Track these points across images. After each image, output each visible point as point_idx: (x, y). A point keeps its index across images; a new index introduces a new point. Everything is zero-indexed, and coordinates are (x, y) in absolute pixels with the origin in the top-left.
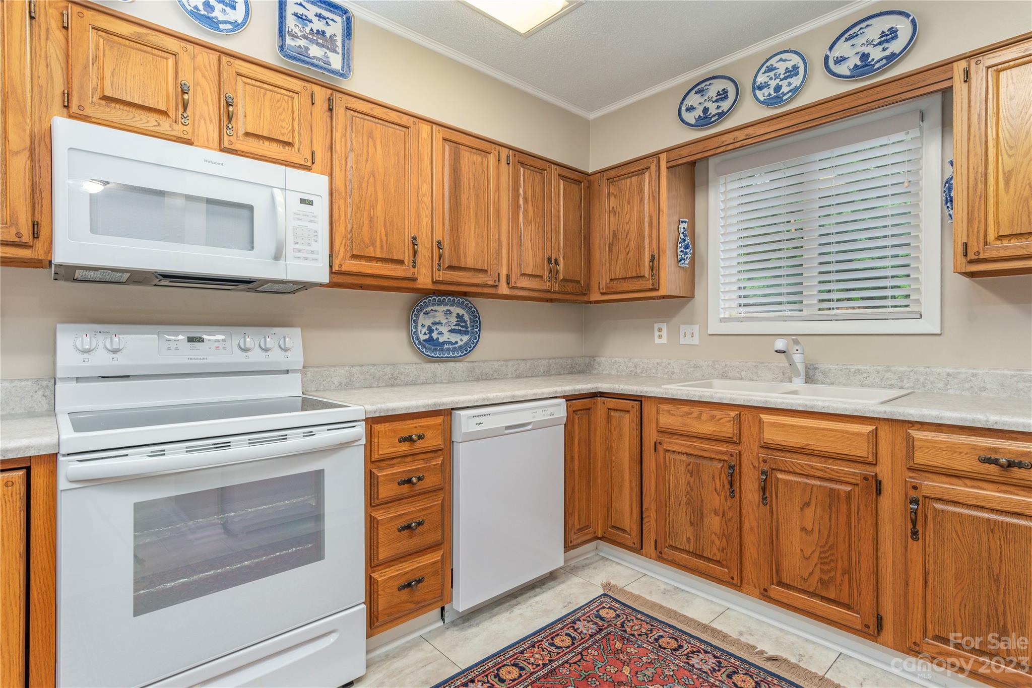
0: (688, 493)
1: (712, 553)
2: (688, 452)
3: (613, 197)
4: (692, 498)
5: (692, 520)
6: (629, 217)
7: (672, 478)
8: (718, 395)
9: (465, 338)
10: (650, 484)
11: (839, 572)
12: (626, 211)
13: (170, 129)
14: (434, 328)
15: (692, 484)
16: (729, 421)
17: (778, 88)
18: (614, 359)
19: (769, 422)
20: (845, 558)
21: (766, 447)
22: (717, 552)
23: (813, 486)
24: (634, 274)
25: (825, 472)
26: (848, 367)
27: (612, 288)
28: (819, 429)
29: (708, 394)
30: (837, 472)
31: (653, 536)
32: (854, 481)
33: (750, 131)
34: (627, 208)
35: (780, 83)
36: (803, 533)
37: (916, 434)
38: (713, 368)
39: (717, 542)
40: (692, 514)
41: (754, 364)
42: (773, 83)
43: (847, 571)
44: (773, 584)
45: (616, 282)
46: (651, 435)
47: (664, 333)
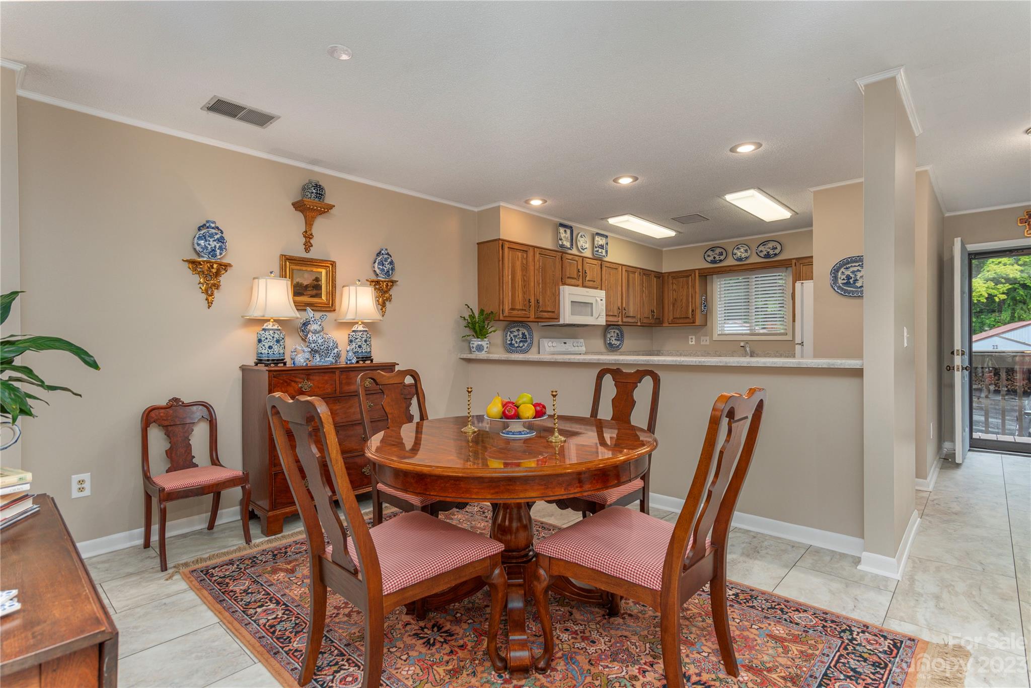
3: (675, 285)
6: (682, 294)
9: (619, 342)
12: (681, 291)
14: (611, 339)
18: (670, 351)
24: (685, 317)
27: (674, 322)
33: (731, 268)
38: (715, 354)
41: (730, 351)
45: (676, 319)
47: (694, 340)
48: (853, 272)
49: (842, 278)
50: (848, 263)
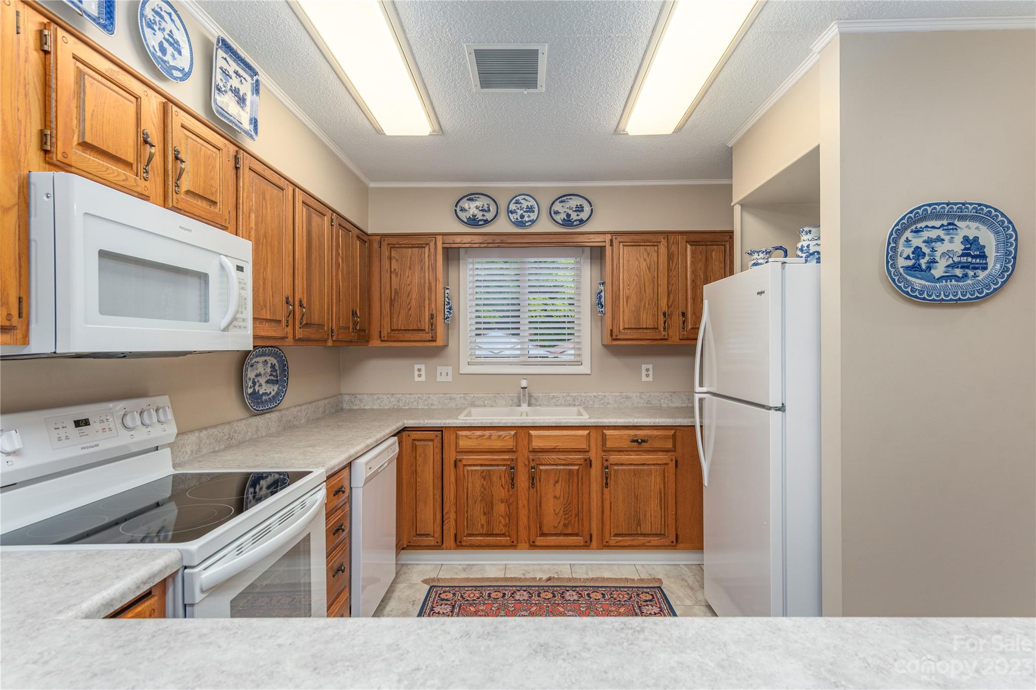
0: (482, 493)
1: (500, 529)
2: (482, 463)
3: (395, 260)
4: (485, 495)
5: (485, 511)
6: (410, 280)
7: (470, 485)
8: (504, 421)
9: (276, 388)
10: (450, 493)
11: (573, 516)
12: (407, 275)
13: (135, 184)
14: (256, 380)
15: (485, 486)
16: (511, 438)
17: (522, 216)
18: (377, 396)
19: (536, 435)
20: (576, 507)
21: (534, 451)
22: (503, 527)
23: (560, 470)
24: (415, 327)
25: (566, 460)
26: (549, 394)
27: (394, 337)
28: (563, 436)
29: (497, 421)
30: (572, 459)
31: (453, 532)
32: (580, 463)
33: (504, 238)
34: (407, 272)
35: (524, 214)
36: (555, 500)
37: (607, 432)
38: (465, 399)
39: (503, 521)
40: (485, 507)
41: (493, 395)
42: (520, 212)
43: (577, 515)
44: (538, 537)
45: (397, 332)
46: (451, 455)
47: (423, 373)
48: (928, 242)
49: (905, 255)
50: (925, 218)
